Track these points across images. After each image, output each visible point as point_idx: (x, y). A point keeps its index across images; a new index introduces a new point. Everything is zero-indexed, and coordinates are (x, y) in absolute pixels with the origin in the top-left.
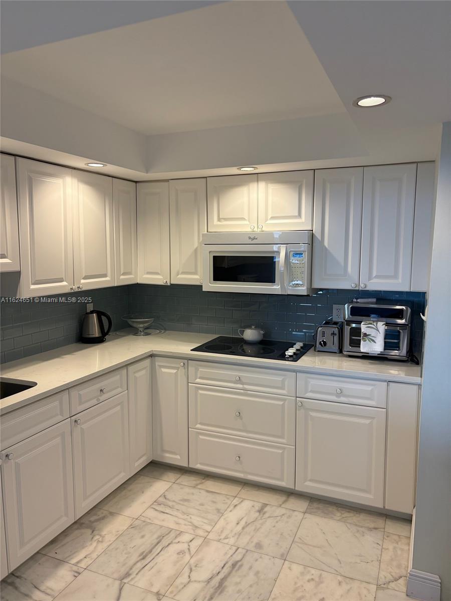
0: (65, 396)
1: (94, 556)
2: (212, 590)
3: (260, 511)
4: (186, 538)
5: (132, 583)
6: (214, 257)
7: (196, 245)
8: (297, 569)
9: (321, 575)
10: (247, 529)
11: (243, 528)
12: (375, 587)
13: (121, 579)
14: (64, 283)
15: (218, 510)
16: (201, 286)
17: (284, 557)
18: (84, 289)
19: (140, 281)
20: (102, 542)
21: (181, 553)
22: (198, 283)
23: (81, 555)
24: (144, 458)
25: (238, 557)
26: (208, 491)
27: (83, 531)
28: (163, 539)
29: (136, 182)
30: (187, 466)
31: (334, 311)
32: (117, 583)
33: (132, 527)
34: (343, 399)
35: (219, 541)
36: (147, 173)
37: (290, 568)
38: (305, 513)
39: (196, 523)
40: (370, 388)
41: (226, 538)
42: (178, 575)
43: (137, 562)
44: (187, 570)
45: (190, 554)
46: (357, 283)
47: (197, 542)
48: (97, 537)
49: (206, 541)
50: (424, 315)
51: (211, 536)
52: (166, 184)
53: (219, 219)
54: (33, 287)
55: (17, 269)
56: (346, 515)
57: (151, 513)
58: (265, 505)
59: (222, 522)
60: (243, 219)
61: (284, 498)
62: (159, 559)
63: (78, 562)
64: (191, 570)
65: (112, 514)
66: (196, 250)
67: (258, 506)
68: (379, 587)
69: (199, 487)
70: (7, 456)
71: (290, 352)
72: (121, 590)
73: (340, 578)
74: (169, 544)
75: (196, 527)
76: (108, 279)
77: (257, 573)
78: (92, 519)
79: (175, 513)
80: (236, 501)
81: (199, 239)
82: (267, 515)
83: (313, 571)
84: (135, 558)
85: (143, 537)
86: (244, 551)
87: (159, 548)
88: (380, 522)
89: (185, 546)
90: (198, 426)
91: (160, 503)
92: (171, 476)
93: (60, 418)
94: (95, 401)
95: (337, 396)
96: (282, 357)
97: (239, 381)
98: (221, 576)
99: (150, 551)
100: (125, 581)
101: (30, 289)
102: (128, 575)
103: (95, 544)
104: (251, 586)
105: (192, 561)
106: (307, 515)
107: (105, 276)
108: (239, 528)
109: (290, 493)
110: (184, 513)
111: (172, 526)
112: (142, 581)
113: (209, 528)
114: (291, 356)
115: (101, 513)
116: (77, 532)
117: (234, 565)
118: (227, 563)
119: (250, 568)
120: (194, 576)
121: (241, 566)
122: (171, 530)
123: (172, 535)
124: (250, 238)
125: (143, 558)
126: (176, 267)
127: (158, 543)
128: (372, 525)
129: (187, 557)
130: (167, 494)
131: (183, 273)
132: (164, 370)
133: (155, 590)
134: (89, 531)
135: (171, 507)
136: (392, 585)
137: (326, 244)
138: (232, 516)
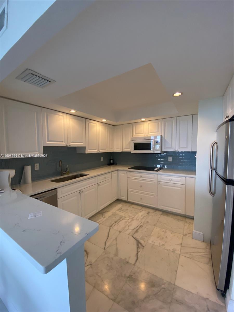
0: (96, 178)
1: (103, 221)
2: (134, 232)
3: (148, 214)
4: (127, 218)
5: (113, 228)
6: (134, 144)
7: (129, 141)
8: (159, 229)
9: (166, 231)
10: (144, 218)
11: (143, 217)
12: (182, 235)
13: (110, 227)
14: (96, 150)
15: (136, 213)
16: (131, 152)
17: (155, 225)
18: (101, 152)
19: (114, 151)
20: (105, 218)
21: (125, 222)
22: (130, 151)
23: (100, 220)
24: (116, 198)
25: (141, 224)
26: (133, 208)
27: (100, 215)
28: (121, 219)
29: (114, 126)
30: (127, 200)
31: (169, 158)
32: (109, 228)
33: (113, 215)
34: (172, 182)
35: (136, 220)
36: (117, 122)
37: (157, 228)
38: (161, 215)
39: (130, 215)
40: (180, 179)
41: (138, 219)
42: (125, 227)
43: (114, 223)
44: (127, 226)
45: (128, 222)
46: (175, 149)
47: (131, 220)
48: (103, 216)
49: (132, 220)
50: (196, 156)
51: (134, 219)
52: (122, 126)
53: (136, 134)
54: (89, 151)
55: (85, 146)
56: (173, 216)
57: (117, 212)
58: (149, 212)
59: (137, 216)
60: (142, 133)
61: (155, 211)
62: (120, 223)
63: (99, 222)
64: (129, 226)
65: (107, 211)
66: (129, 142)
67: (147, 212)
68: (184, 235)
69: (131, 206)
70: (82, 191)
71: (156, 169)
72: (110, 230)
73: (172, 232)
74: (122, 220)
75: (130, 216)
76: (107, 150)
77: (147, 229)
78: (103, 212)
79: (124, 212)
80: (141, 211)
81: (130, 139)
82: (150, 215)
83: (164, 230)
84: (113, 222)
85: (115, 217)
86: (143, 223)
87: (119, 221)
88: (184, 219)
89: (127, 221)
90: (130, 189)
91: (120, 210)
92: (123, 203)
93: (95, 183)
94: (103, 180)
95: (170, 181)
96: (154, 170)
97: (141, 177)
98: (137, 228)
99: (117, 221)
100: (111, 227)
101: (88, 151)
102: (112, 226)
103: (103, 218)
104: (145, 232)
105: (129, 224)
106: (162, 215)
107: (106, 149)
108: (142, 217)
109: (156, 210)
110: (126, 212)
111: (123, 215)
112: (115, 228)
113: (133, 217)
114: (156, 170)
115: (104, 211)
116: (98, 215)
117: (141, 226)
118: (139, 225)
119: (145, 227)
120: (129, 228)
121: (142, 227)
122: (123, 216)
123: (123, 217)
124: (144, 138)
125: (116, 222)
126: (124, 147)
127: (119, 219)
128: (181, 219)
129: (127, 223)
130: (122, 208)
131: (126, 149)
132: (121, 174)
133: (119, 230)
134: (101, 215)
135: (123, 211)
136: (188, 235)
137: (166, 139)
138: (140, 214)
